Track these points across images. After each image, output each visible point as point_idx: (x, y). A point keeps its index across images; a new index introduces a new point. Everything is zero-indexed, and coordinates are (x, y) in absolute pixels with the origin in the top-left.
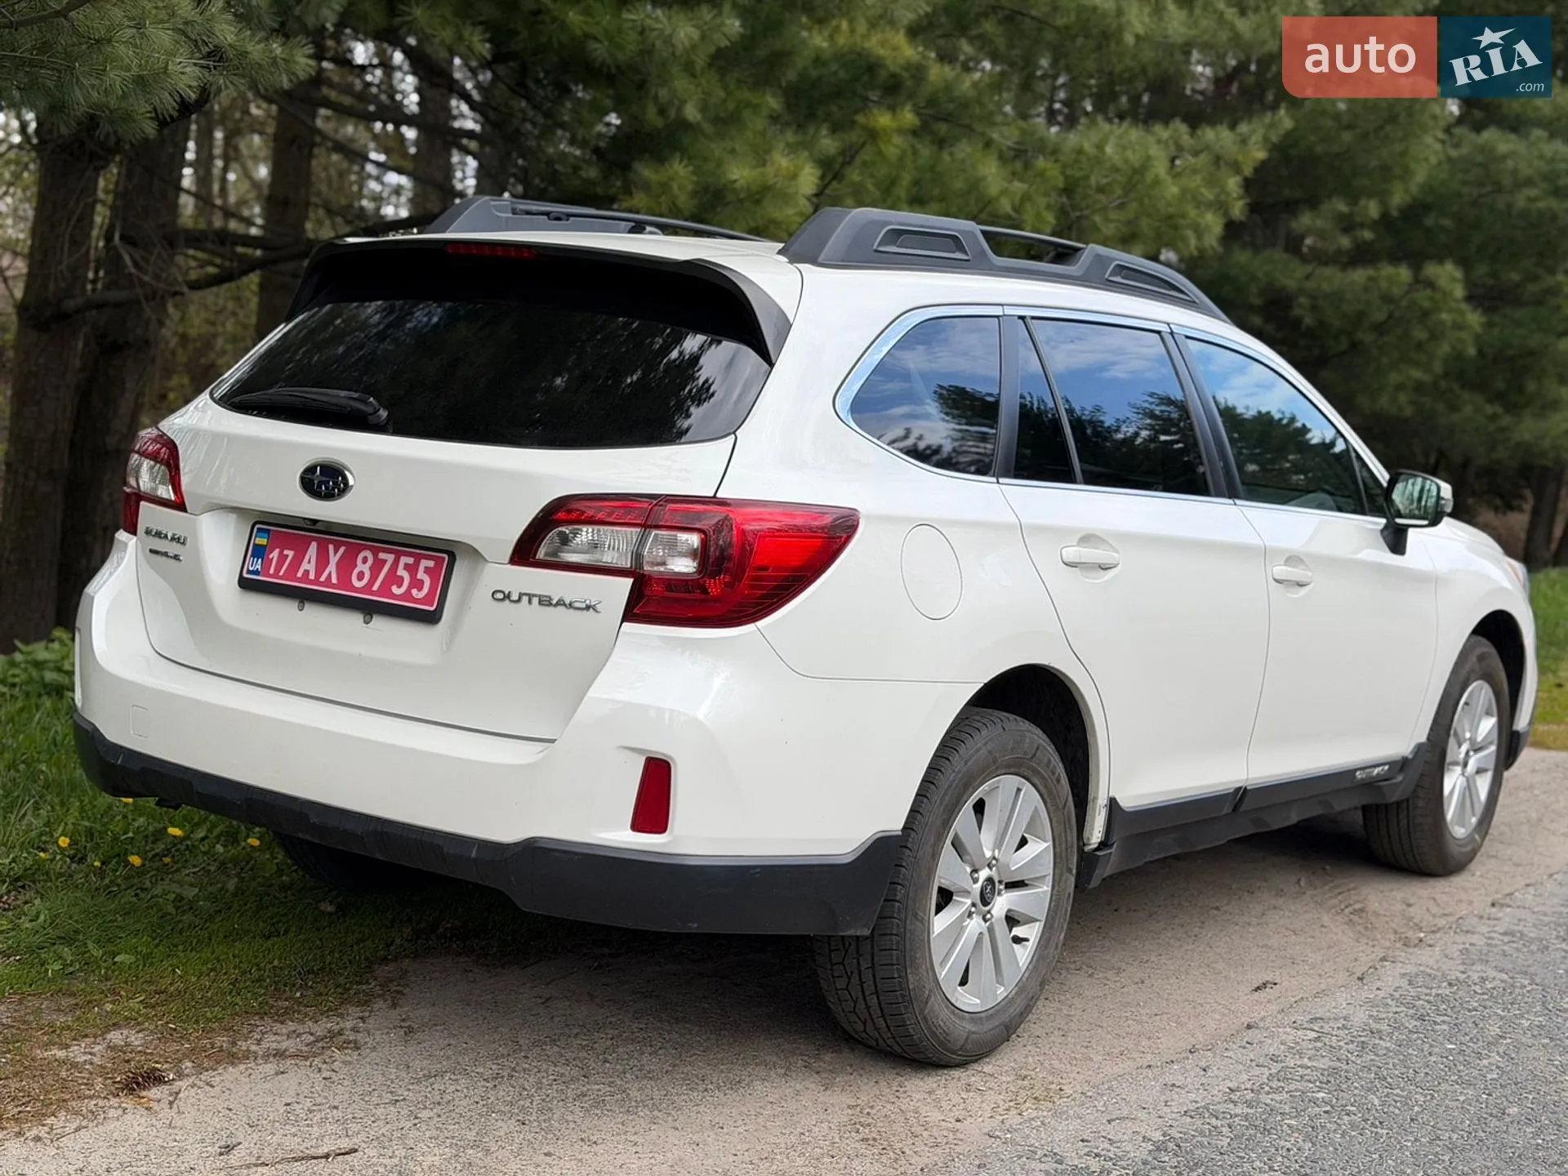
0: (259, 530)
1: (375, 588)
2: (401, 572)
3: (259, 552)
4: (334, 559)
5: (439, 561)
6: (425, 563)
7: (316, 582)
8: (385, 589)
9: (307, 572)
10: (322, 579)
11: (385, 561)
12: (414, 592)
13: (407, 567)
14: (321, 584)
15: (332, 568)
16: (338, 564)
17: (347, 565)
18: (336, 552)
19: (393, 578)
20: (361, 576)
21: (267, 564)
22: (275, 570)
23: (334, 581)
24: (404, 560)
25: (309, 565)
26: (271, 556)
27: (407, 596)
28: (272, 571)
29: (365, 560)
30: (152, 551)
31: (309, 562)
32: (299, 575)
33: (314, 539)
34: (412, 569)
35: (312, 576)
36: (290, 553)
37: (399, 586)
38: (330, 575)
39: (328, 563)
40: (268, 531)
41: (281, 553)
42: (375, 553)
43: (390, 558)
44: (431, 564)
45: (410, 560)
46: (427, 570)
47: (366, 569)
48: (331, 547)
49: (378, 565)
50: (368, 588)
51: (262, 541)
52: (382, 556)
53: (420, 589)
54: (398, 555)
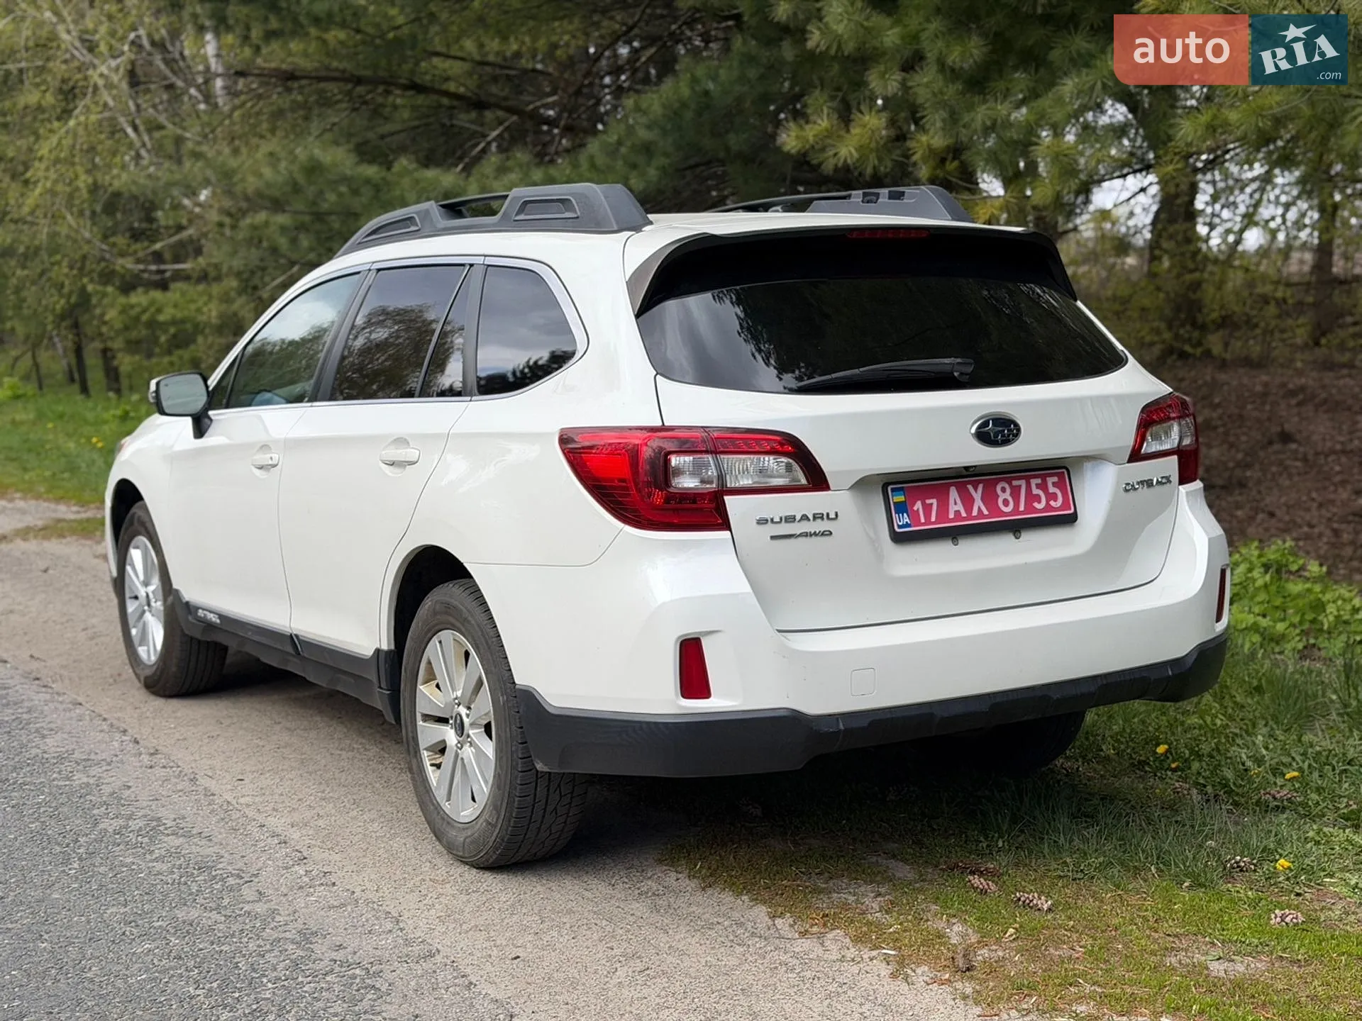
0: (893, 490)
1: (1022, 508)
2: (1035, 491)
3: (901, 508)
4: (977, 496)
5: (1061, 476)
6: (1050, 481)
7: (970, 517)
8: (1030, 508)
9: (957, 513)
10: (975, 513)
11: (1020, 487)
12: (1052, 503)
13: (1038, 486)
14: (975, 518)
15: (978, 504)
16: (982, 499)
17: (990, 498)
18: (976, 489)
19: (1032, 498)
20: (1006, 503)
21: (915, 517)
22: (925, 519)
23: (986, 512)
24: (1034, 482)
25: (955, 505)
26: (915, 508)
27: (1048, 508)
28: (923, 520)
29: (1004, 490)
30: (773, 538)
31: (956, 503)
32: (951, 516)
33: (952, 484)
34: (1043, 487)
35: (964, 514)
36: (934, 501)
37: (1039, 502)
38: (979, 508)
39: (972, 500)
40: (902, 489)
41: (924, 504)
42: (1010, 484)
43: (1023, 483)
44: (1055, 479)
45: (1039, 481)
46: (1054, 484)
47: (1007, 495)
48: (970, 487)
49: (1015, 493)
50: (1016, 511)
51: (901, 498)
52: (1015, 483)
53: (1056, 500)
54: (1028, 479)
